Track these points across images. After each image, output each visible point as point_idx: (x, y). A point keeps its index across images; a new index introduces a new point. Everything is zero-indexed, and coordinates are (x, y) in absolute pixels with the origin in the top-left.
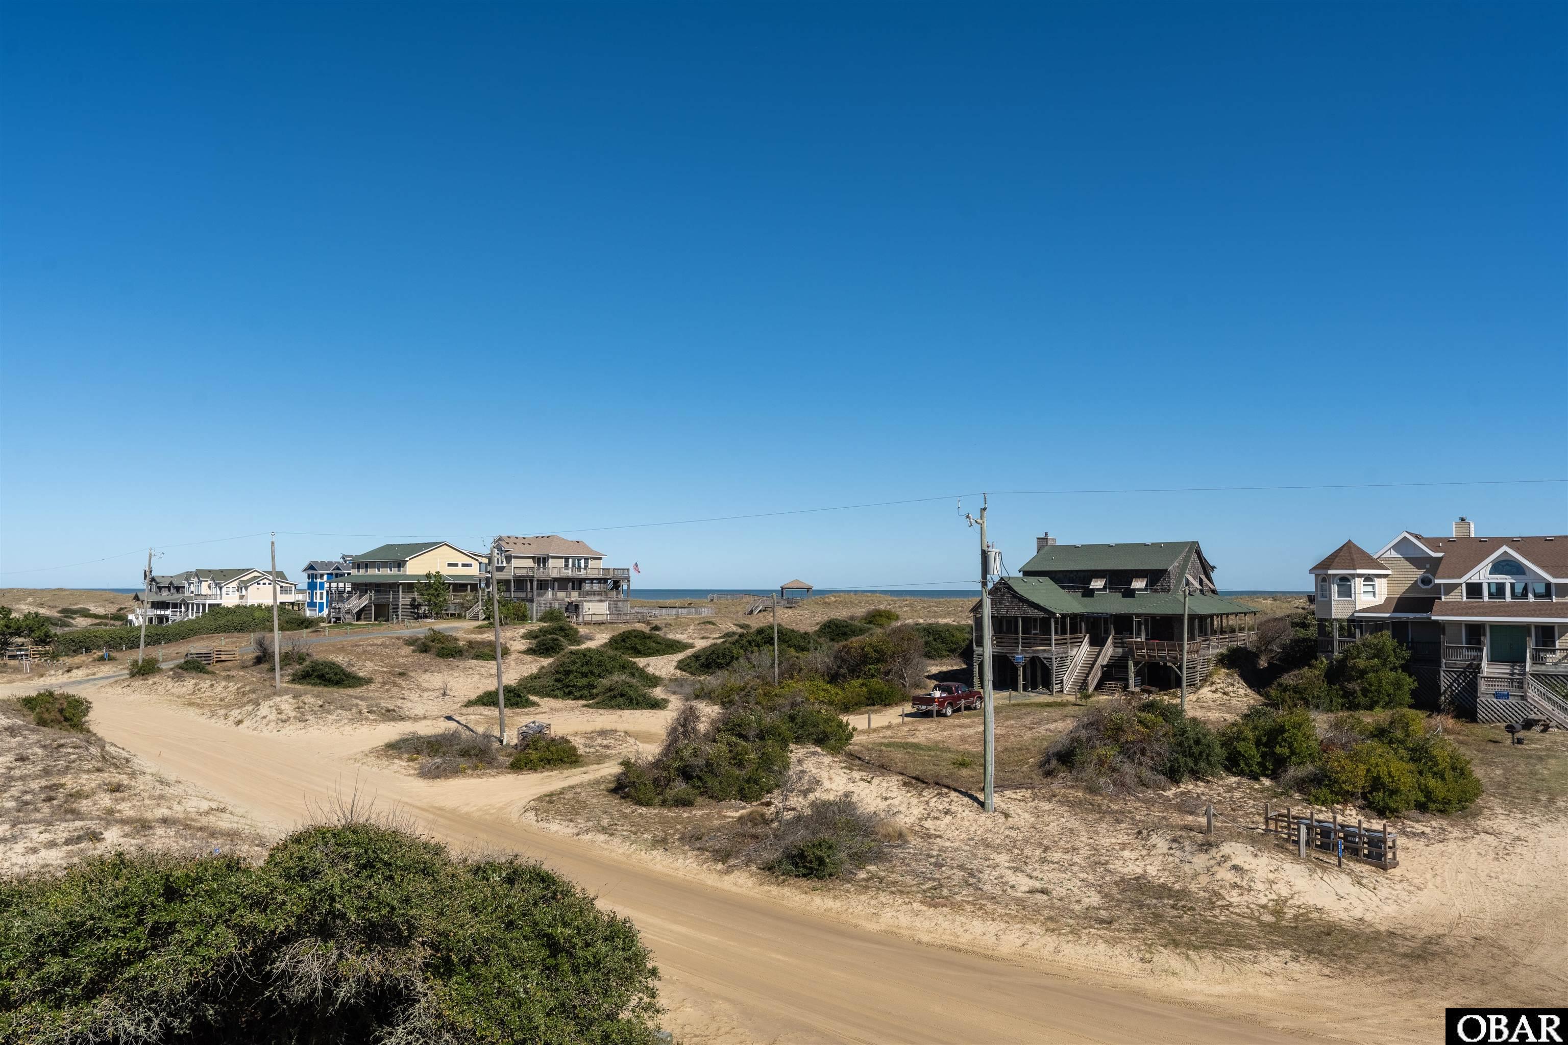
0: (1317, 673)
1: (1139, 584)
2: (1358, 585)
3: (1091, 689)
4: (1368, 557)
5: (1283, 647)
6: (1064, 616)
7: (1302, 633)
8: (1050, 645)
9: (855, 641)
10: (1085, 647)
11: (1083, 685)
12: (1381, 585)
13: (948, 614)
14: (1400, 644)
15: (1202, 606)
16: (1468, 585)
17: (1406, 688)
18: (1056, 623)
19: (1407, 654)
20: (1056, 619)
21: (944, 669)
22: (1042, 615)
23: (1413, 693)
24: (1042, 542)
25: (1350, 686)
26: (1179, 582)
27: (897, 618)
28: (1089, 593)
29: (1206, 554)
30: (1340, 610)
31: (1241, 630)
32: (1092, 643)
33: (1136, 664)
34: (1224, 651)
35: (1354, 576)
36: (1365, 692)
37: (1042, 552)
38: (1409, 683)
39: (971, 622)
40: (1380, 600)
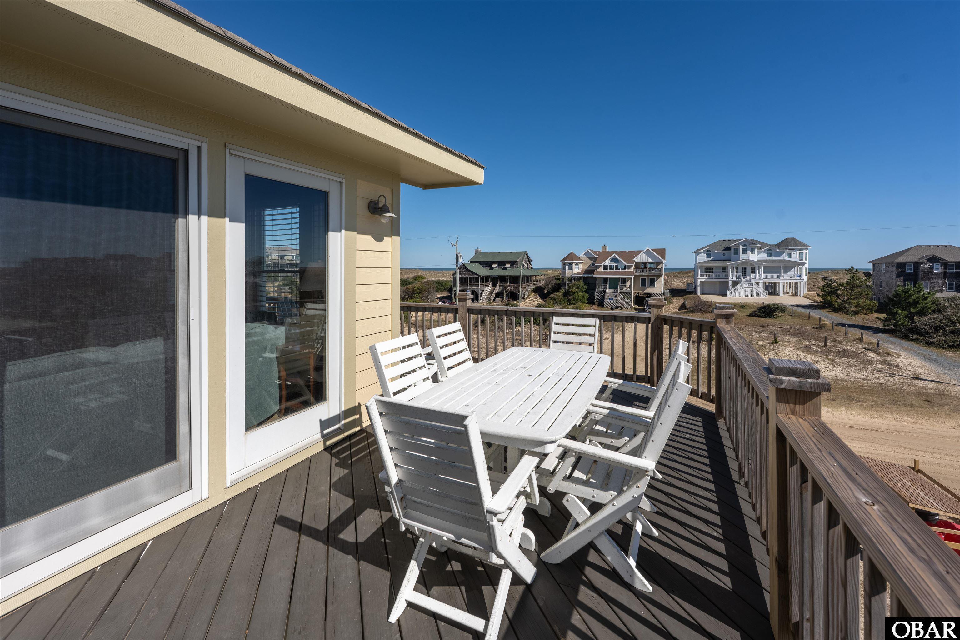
0: (561, 294)
1: (508, 266)
2: (574, 266)
3: (492, 301)
4: (577, 257)
5: (552, 286)
6: (483, 277)
7: (558, 282)
8: (478, 286)
9: (411, 286)
10: (490, 287)
11: (489, 299)
12: (581, 266)
13: (444, 277)
14: (585, 284)
15: (527, 273)
16: (604, 266)
17: (586, 298)
18: (481, 279)
19: (586, 287)
20: (481, 278)
21: (442, 295)
22: (476, 276)
23: (588, 299)
24: (477, 251)
25: (570, 298)
26: (521, 265)
27: (425, 278)
28: (492, 269)
29: (529, 256)
30: (568, 274)
31: (540, 281)
32: (492, 286)
33: (506, 292)
34: (534, 287)
35: (573, 263)
36: (574, 299)
37: (477, 255)
38: (587, 296)
39: (452, 279)
40: (580, 270)
